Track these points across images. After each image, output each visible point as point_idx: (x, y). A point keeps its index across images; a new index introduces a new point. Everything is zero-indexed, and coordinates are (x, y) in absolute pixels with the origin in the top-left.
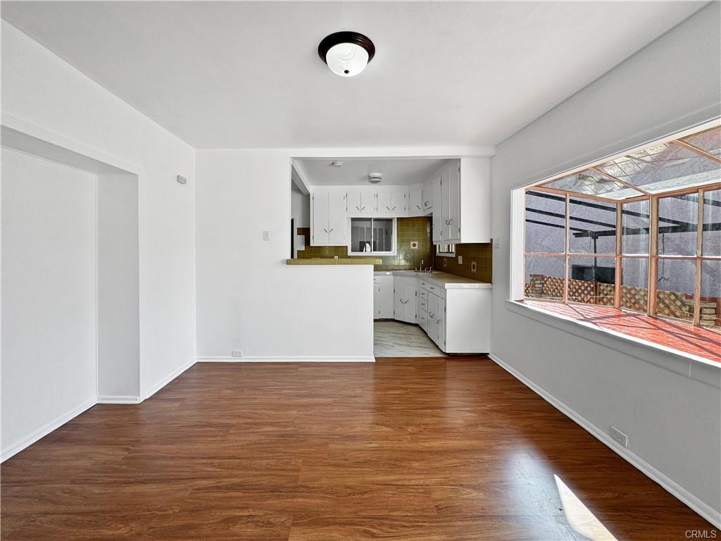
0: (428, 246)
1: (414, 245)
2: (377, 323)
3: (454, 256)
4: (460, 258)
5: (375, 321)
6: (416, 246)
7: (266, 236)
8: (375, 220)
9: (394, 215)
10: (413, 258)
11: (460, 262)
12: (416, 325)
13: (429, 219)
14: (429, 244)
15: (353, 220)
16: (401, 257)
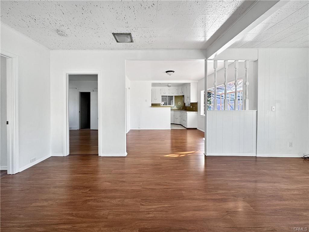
0: (183, 104)
1: (179, 103)
2: (172, 125)
3: (190, 106)
4: (191, 106)
5: (171, 124)
6: (180, 103)
7: (146, 101)
8: (168, 96)
9: (174, 95)
10: (179, 107)
11: (191, 107)
12: (180, 125)
13: (183, 96)
14: (183, 103)
15: (162, 96)
16: (176, 107)
